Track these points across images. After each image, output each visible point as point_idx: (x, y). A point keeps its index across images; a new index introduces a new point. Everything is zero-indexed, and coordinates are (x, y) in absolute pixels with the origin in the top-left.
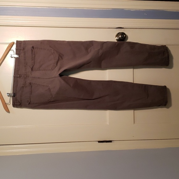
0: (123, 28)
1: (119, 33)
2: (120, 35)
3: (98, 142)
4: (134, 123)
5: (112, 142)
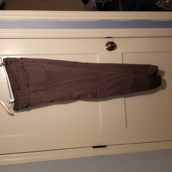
3: (92, 148)
5: (106, 146)
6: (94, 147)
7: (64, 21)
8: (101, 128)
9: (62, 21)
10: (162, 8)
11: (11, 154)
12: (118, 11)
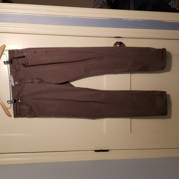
0: (121, 37)
1: (117, 42)
2: (118, 44)
3: (94, 151)
4: (131, 132)
5: (109, 151)
6: (96, 151)
7: (71, 18)
8: (105, 132)
9: (70, 18)
10: (175, 8)
11: (10, 154)
12: (129, 9)
